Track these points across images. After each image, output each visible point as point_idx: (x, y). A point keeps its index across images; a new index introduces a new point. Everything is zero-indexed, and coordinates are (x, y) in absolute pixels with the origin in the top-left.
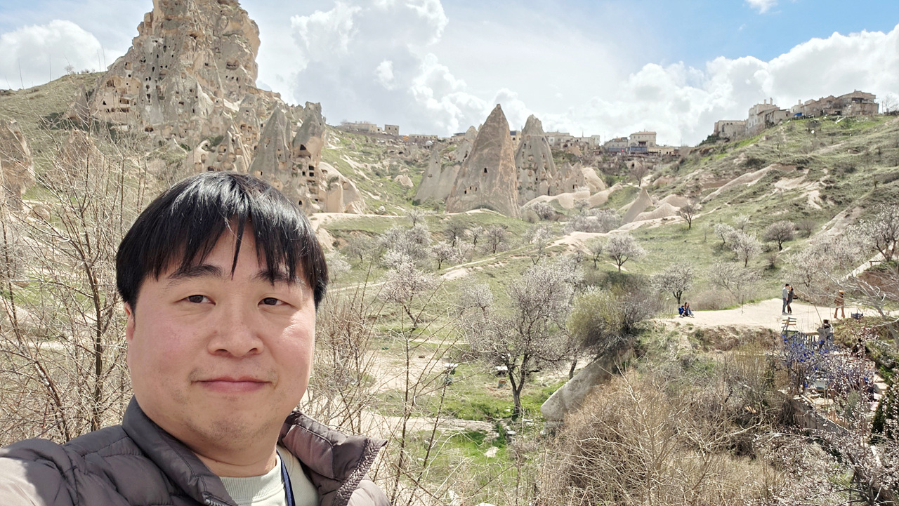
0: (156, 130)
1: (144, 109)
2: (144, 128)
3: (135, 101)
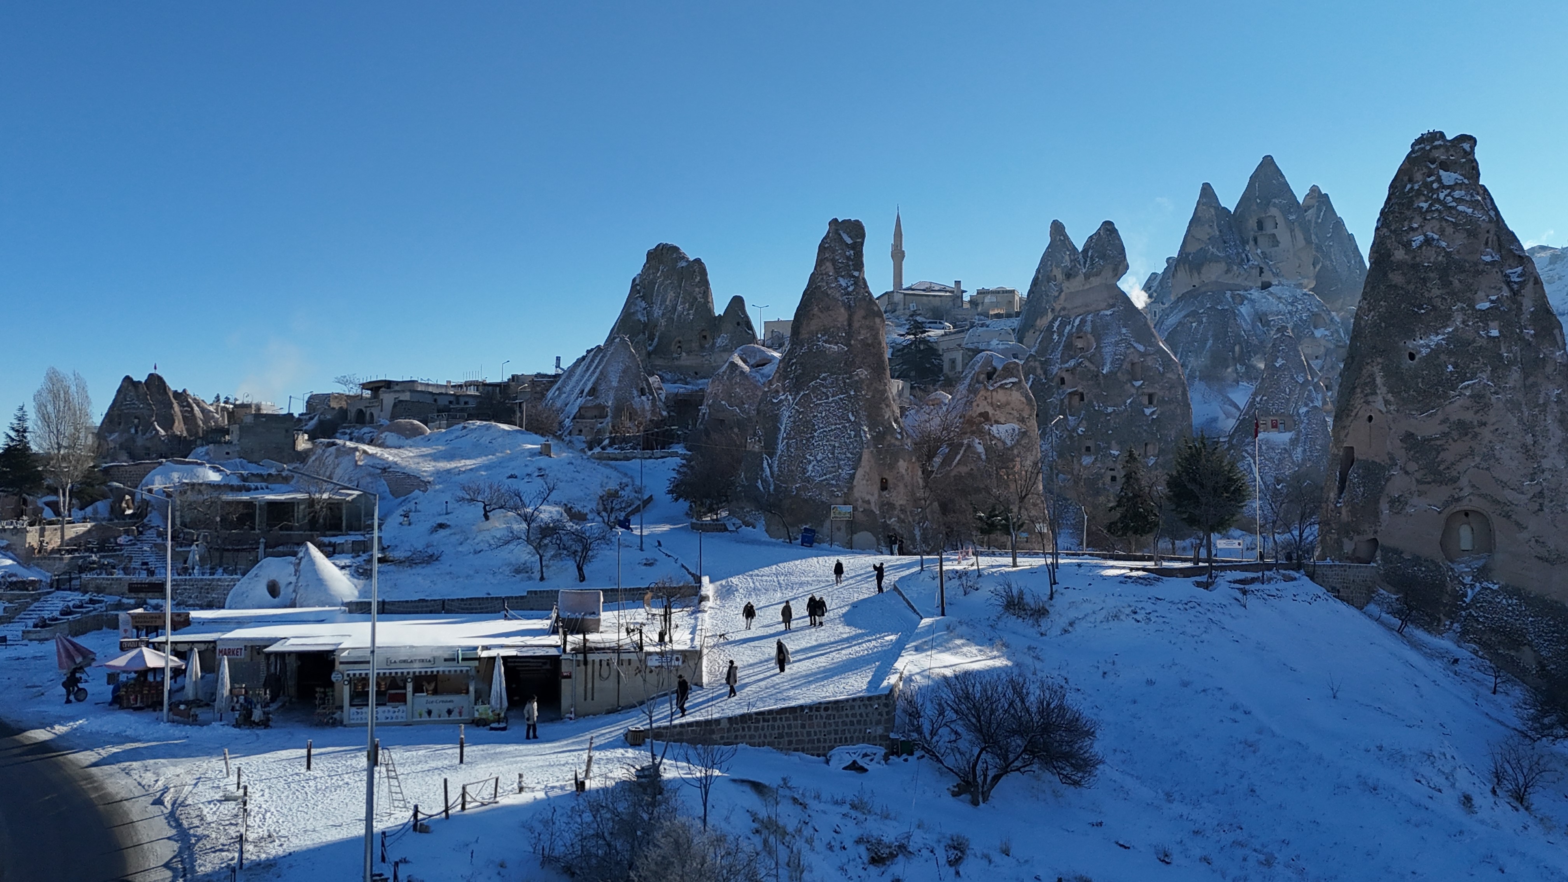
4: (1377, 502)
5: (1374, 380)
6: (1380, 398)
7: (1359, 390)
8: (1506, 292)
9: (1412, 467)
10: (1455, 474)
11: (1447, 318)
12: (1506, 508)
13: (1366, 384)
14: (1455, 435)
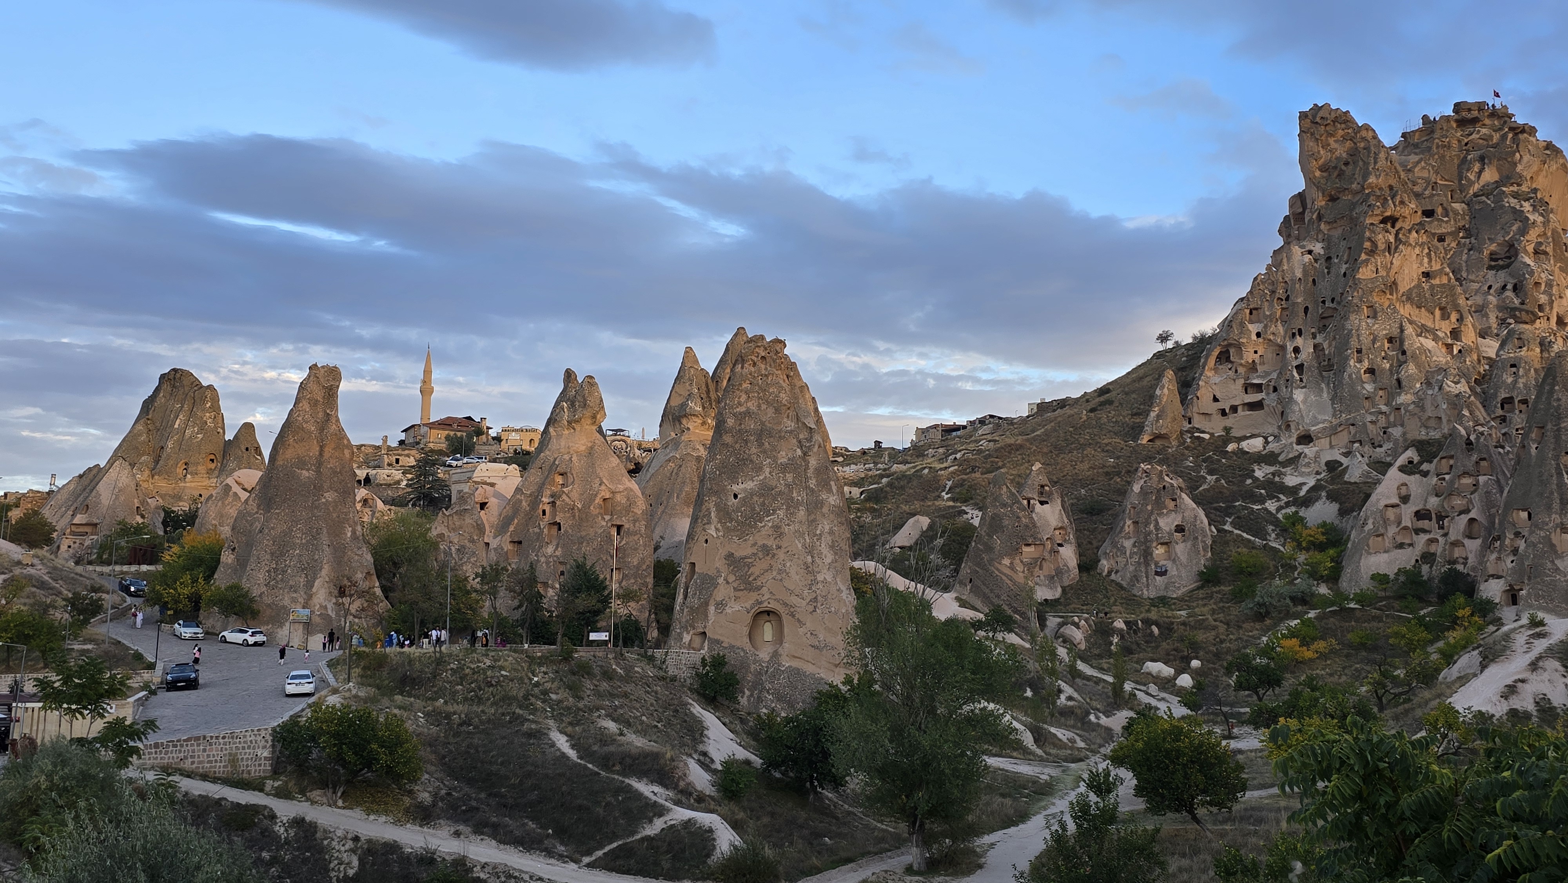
0: (1320, 438)
1: (1291, 398)
2: (1294, 439)
3: (1272, 384)
4: (707, 604)
5: (710, 513)
6: (713, 527)
7: (700, 521)
8: (799, 452)
9: (731, 578)
10: (759, 583)
11: (759, 469)
12: (792, 610)
13: (704, 516)
14: (760, 555)
